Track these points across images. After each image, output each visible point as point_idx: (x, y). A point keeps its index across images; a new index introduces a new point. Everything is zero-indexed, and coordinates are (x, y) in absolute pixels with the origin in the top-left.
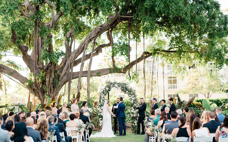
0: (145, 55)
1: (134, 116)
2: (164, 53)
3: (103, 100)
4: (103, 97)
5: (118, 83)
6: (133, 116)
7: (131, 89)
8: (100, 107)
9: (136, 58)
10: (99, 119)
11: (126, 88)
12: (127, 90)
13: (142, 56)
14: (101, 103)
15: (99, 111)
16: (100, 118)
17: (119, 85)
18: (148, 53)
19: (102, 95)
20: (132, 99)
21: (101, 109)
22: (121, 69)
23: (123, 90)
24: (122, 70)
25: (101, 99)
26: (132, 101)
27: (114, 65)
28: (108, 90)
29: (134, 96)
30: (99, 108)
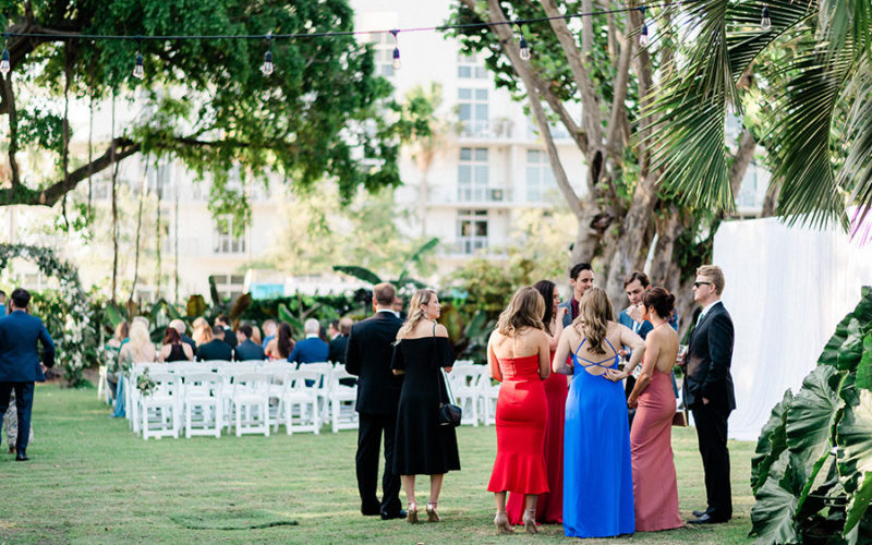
0: (119, 151)
2: (179, 145)
5: (29, 248)
7: (66, 264)
9: (90, 156)
11: (52, 261)
12: (55, 267)
13: (109, 151)
17: (33, 251)
18: (129, 142)
20: (70, 294)
22: (39, 193)
23: (44, 266)
24: (43, 196)
26: (70, 298)
27: (15, 180)
29: (73, 283)
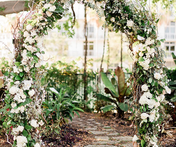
1: (151, 120)
3: (34, 54)
4: (31, 41)
6: (148, 119)
8: (18, 82)
10: (15, 131)
14: (22, 67)
15: (16, 98)
16: (15, 126)
19: (26, 34)
20: (148, 55)
21: (21, 91)
25: (23, 48)
26: (148, 61)
28: (54, 14)
30: (13, 84)
